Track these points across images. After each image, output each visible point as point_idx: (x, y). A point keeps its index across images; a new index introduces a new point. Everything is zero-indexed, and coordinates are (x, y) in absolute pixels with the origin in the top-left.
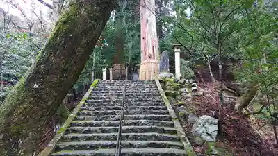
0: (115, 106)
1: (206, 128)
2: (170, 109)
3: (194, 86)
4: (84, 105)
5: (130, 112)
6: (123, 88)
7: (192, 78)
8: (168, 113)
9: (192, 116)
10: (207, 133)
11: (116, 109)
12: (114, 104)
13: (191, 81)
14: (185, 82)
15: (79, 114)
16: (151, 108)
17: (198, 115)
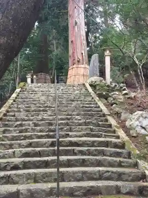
0: (46, 105)
1: (140, 122)
2: (103, 108)
3: (124, 90)
4: (12, 104)
5: (62, 110)
6: (52, 90)
7: (123, 83)
8: (101, 111)
9: (125, 113)
10: (141, 127)
11: (47, 107)
12: (45, 104)
13: (122, 85)
14: (116, 86)
15: (8, 112)
16: (83, 107)
17: (132, 112)
